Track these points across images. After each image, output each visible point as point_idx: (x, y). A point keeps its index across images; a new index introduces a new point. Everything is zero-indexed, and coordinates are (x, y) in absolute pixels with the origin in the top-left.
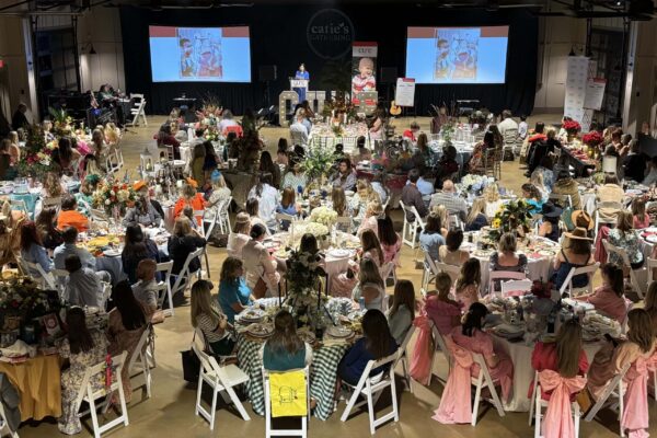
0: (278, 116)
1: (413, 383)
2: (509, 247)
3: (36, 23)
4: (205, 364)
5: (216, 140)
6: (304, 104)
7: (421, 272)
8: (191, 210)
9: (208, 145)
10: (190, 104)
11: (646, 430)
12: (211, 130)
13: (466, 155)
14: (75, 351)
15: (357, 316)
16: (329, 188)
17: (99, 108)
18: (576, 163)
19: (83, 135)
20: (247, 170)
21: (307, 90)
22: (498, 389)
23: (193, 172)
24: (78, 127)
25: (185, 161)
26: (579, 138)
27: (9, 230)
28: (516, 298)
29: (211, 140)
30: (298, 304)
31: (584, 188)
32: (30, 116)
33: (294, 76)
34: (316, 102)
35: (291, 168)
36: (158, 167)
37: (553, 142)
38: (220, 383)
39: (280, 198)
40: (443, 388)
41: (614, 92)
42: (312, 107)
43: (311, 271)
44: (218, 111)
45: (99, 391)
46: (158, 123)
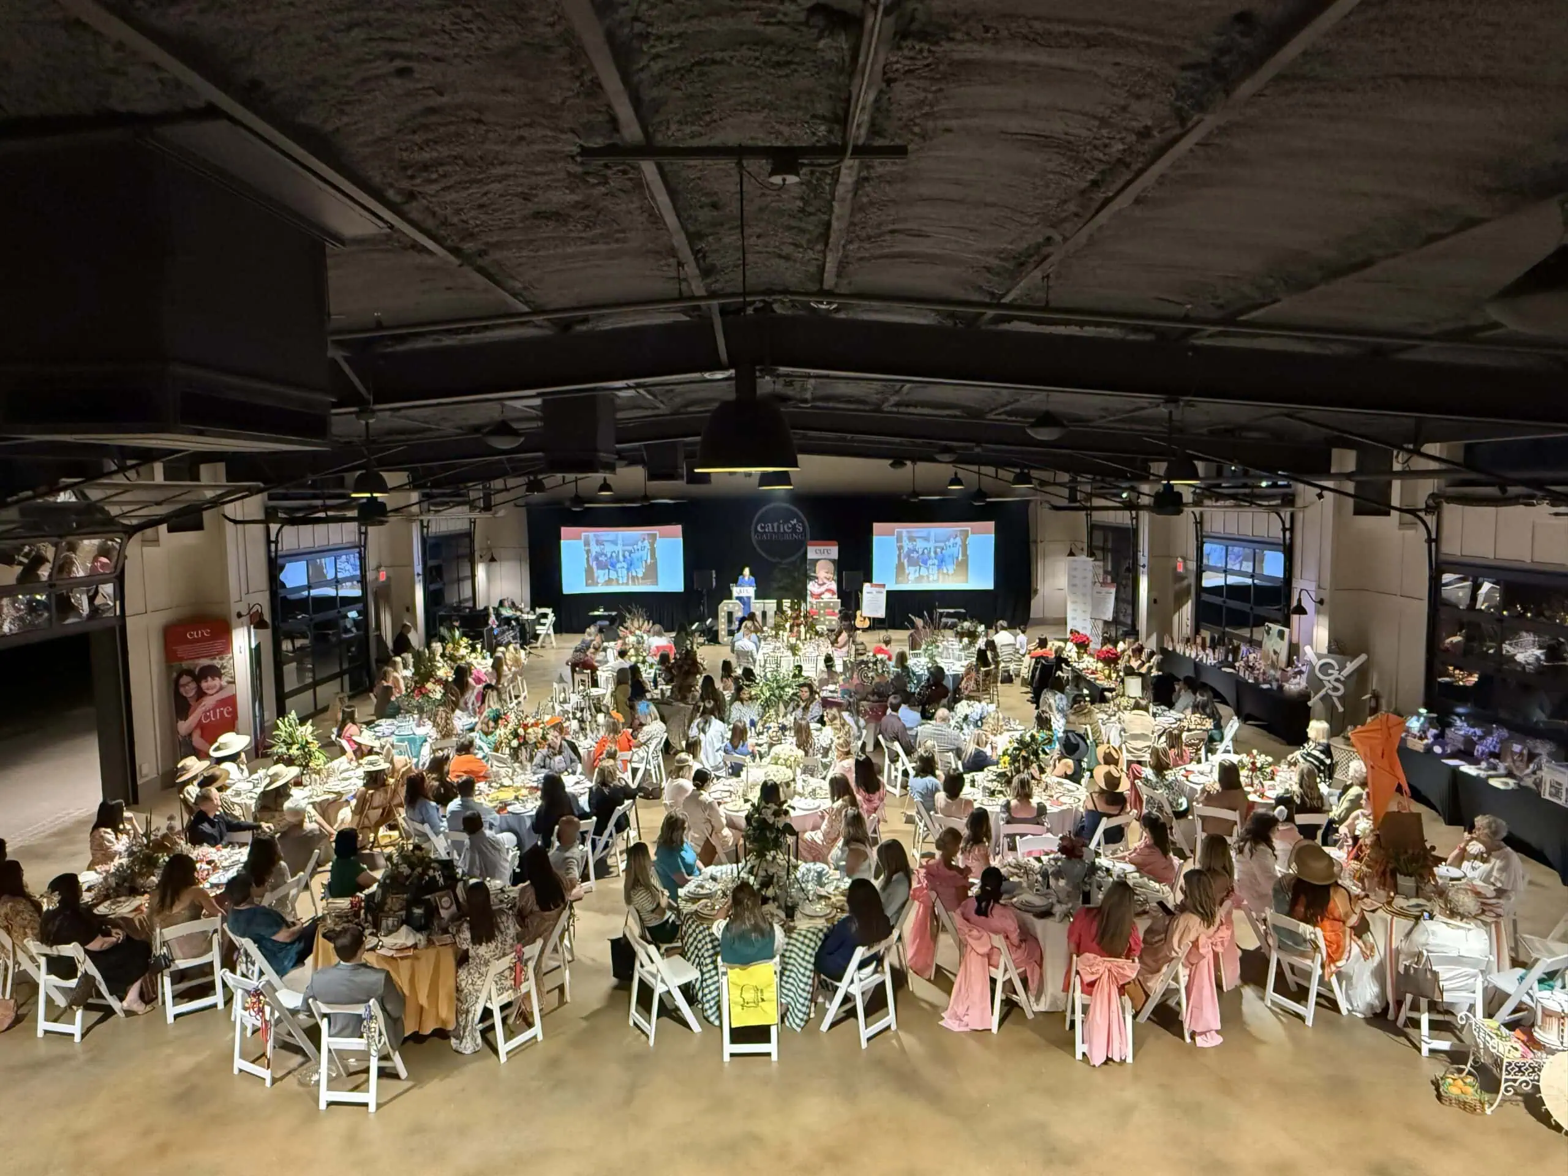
0: (717, 631)
1: (912, 978)
2: (1024, 792)
3: (428, 527)
4: (641, 955)
5: (644, 662)
6: (751, 617)
7: (910, 827)
8: (616, 751)
9: (634, 669)
10: (612, 620)
11: (1217, 1032)
12: (637, 650)
13: (955, 677)
14: (477, 940)
15: (837, 888)
16: (789, 721)
17: (498, 626)
18: (1091, 685)
19: (479, 659)
20: (684, 699)
21: (753, 600)
22: (1025, 982)
23: (616, 703)
24: (474, 650)
25: (605, 690)
26: (1091, 655)
27: (391, 781)
28: (1039, 860)
29: (637, 662)
30: (762, 873)
31: (1105, 717)
32: (416, 638)
33: (735, 582)
34: (764, 614)
35: (737, 697)
36: (575, 699)
37: (1061, 660)
38: (663, 981)
39: (729, 735)
40: (952, 984)
41: (1127, 599)
42: (759, 618)
43: (778, 829)
44: (646, 626)
45: (506, 994)
46: (572, 642)
